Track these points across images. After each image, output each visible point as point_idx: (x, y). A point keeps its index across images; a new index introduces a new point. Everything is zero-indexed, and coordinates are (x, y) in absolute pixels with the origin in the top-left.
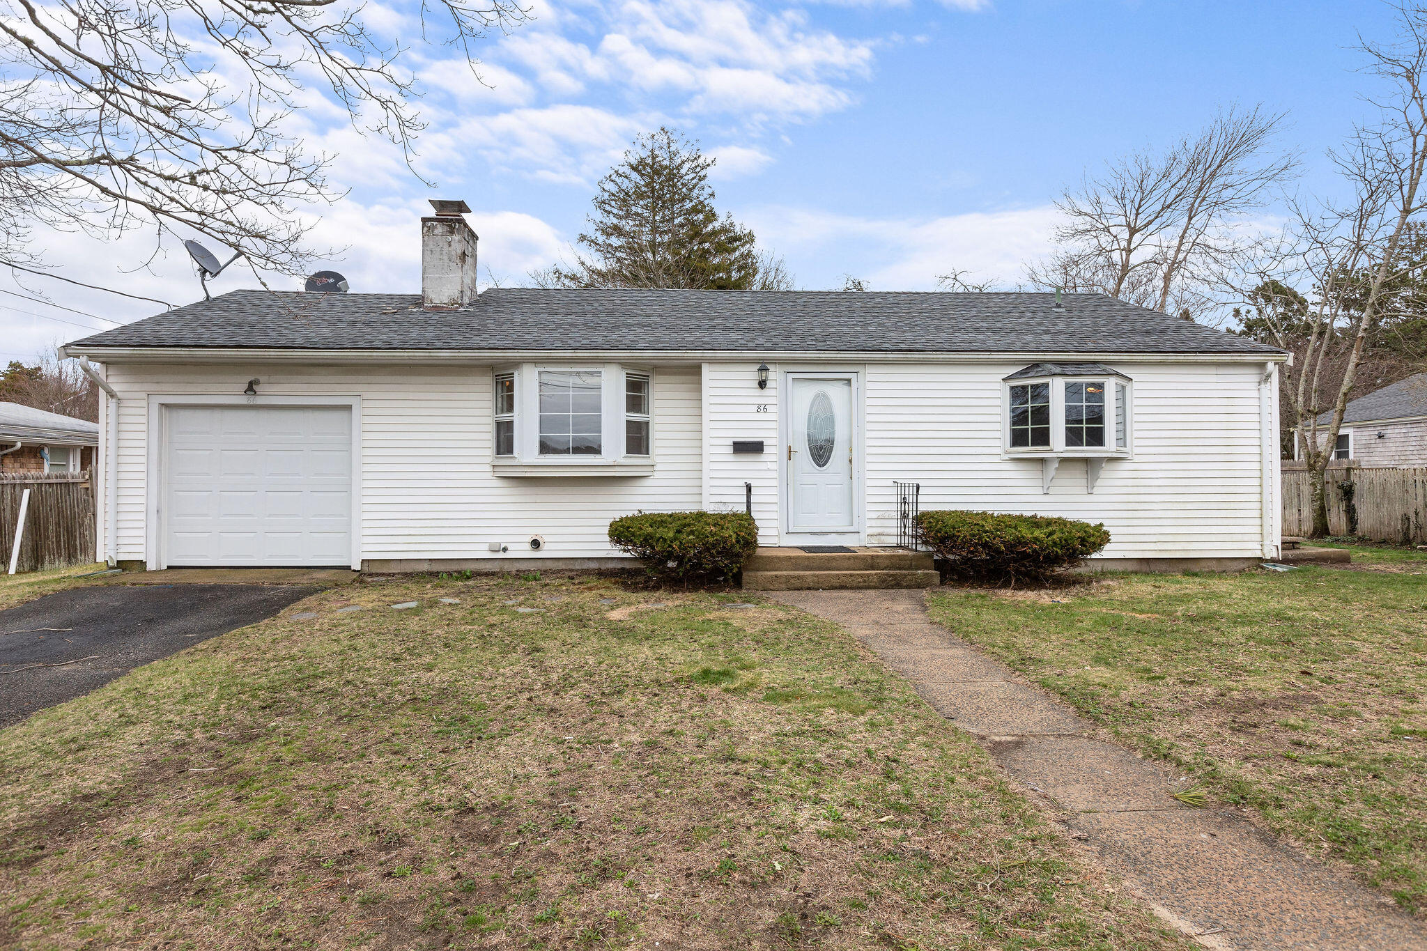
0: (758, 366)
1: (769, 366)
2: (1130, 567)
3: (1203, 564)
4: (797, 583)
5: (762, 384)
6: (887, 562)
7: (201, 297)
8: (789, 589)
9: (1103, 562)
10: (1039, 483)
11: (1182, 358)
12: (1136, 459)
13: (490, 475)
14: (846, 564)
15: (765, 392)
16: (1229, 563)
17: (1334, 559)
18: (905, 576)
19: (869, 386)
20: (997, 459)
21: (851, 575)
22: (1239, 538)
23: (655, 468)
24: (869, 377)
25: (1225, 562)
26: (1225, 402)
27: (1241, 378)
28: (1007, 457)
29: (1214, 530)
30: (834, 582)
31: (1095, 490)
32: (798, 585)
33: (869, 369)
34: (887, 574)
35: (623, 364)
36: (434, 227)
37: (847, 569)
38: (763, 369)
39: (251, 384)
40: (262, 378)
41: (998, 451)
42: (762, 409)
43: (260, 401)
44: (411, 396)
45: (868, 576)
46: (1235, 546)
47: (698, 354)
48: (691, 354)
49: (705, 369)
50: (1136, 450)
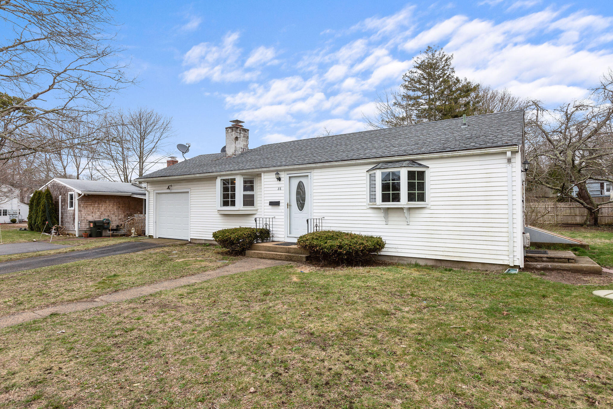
0: (275, 173)
1: (279, 173)
2: (430, 263)
3: (474, 265)
4: (260, 255)
5: (279, 179)
6: (293, 251)
7: (184, 160)
8: (258, 258)
9: (416, 259)
10: (383, 219)
11: (451, 154)
12: (432, 207)
13: (217, 213)
14: (281, 250)
15: (281, 182)
16: (489, 266)
17: (586, 271)
18: (294, 256)
19: (315, 178)
20: (365, 208)
21: (276, 254)
22: (495, 252)
23: (258, 211)
24: (315, 174)
25: (487, 266)
26: (485, 176)
27: (495, 162)
28: (368, 207)
29: (478, 247)
30: (271, 256)
31: (411, 223)
32: (260, 257)
33: (316, 171)
34: (288, 255)
35: (242, 174)
36: (228, 130)
37: (281, 252)
38: (277, 174)
39: (169, 187)
40: (173, 185)
41: (365, 204)
42: (279, 189)
43: (173, 191)
44: (200, 188)
45: (282, 255)
46: (492, 257)
47: (260, 170)
48: (257, 170)
49: (262, 174)
50: (433, 203)
